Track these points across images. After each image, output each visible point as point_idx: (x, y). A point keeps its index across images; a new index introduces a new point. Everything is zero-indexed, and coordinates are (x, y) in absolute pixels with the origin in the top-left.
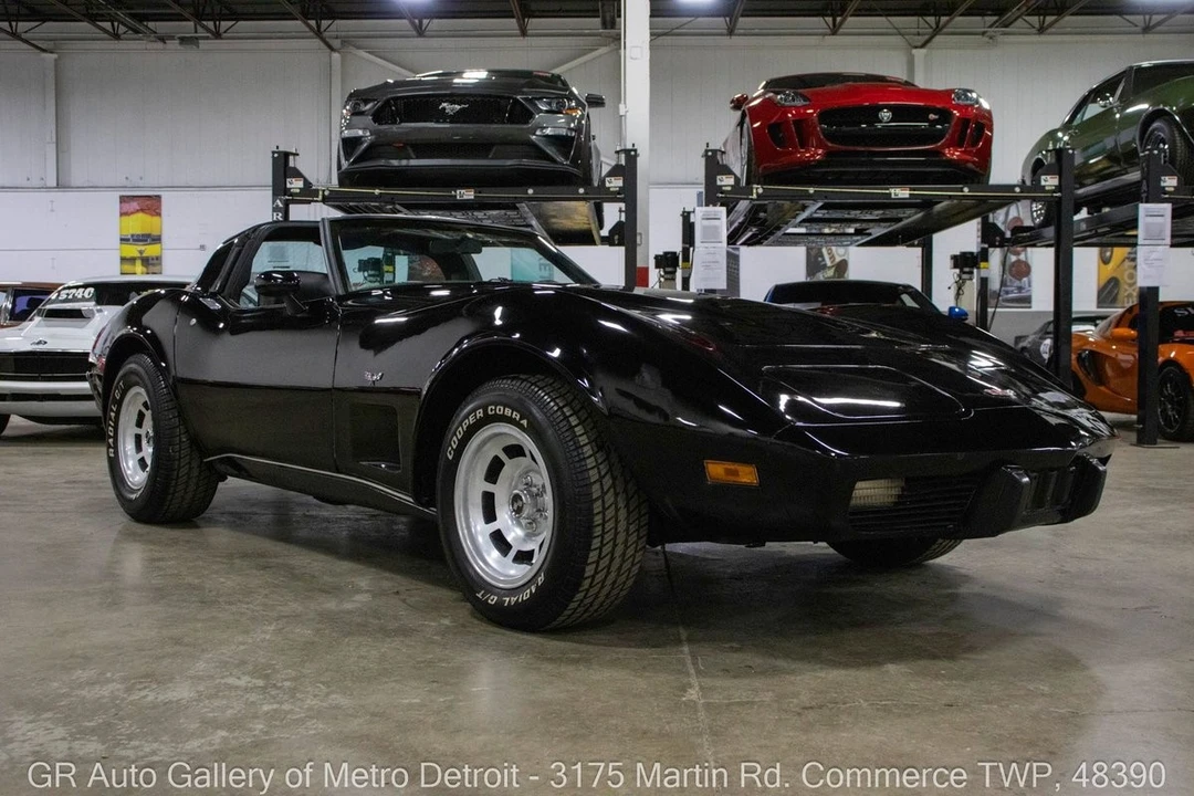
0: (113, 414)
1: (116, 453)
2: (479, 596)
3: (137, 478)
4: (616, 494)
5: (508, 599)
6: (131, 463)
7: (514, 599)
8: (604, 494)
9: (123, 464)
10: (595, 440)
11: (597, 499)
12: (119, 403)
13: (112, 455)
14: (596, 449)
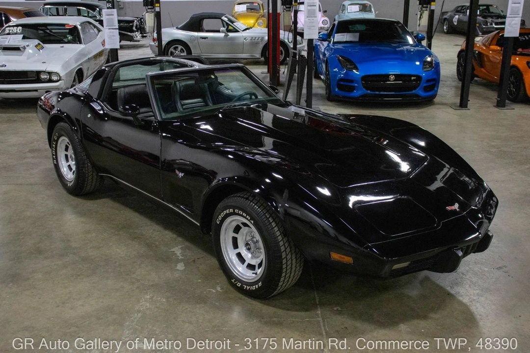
0: (54, 146)
1: (57, 161)
2: (233, 281)
3: (69, 177)
4: (292, 254)
5: (245, 286)
6: (65, 169)
7: (248, 288)
8: (286, 249)
9: (62, 170)
10: (283, 233)
11: (283, 251)
12: (57, 141)
13: (56, 163)
14: (283, 237)
